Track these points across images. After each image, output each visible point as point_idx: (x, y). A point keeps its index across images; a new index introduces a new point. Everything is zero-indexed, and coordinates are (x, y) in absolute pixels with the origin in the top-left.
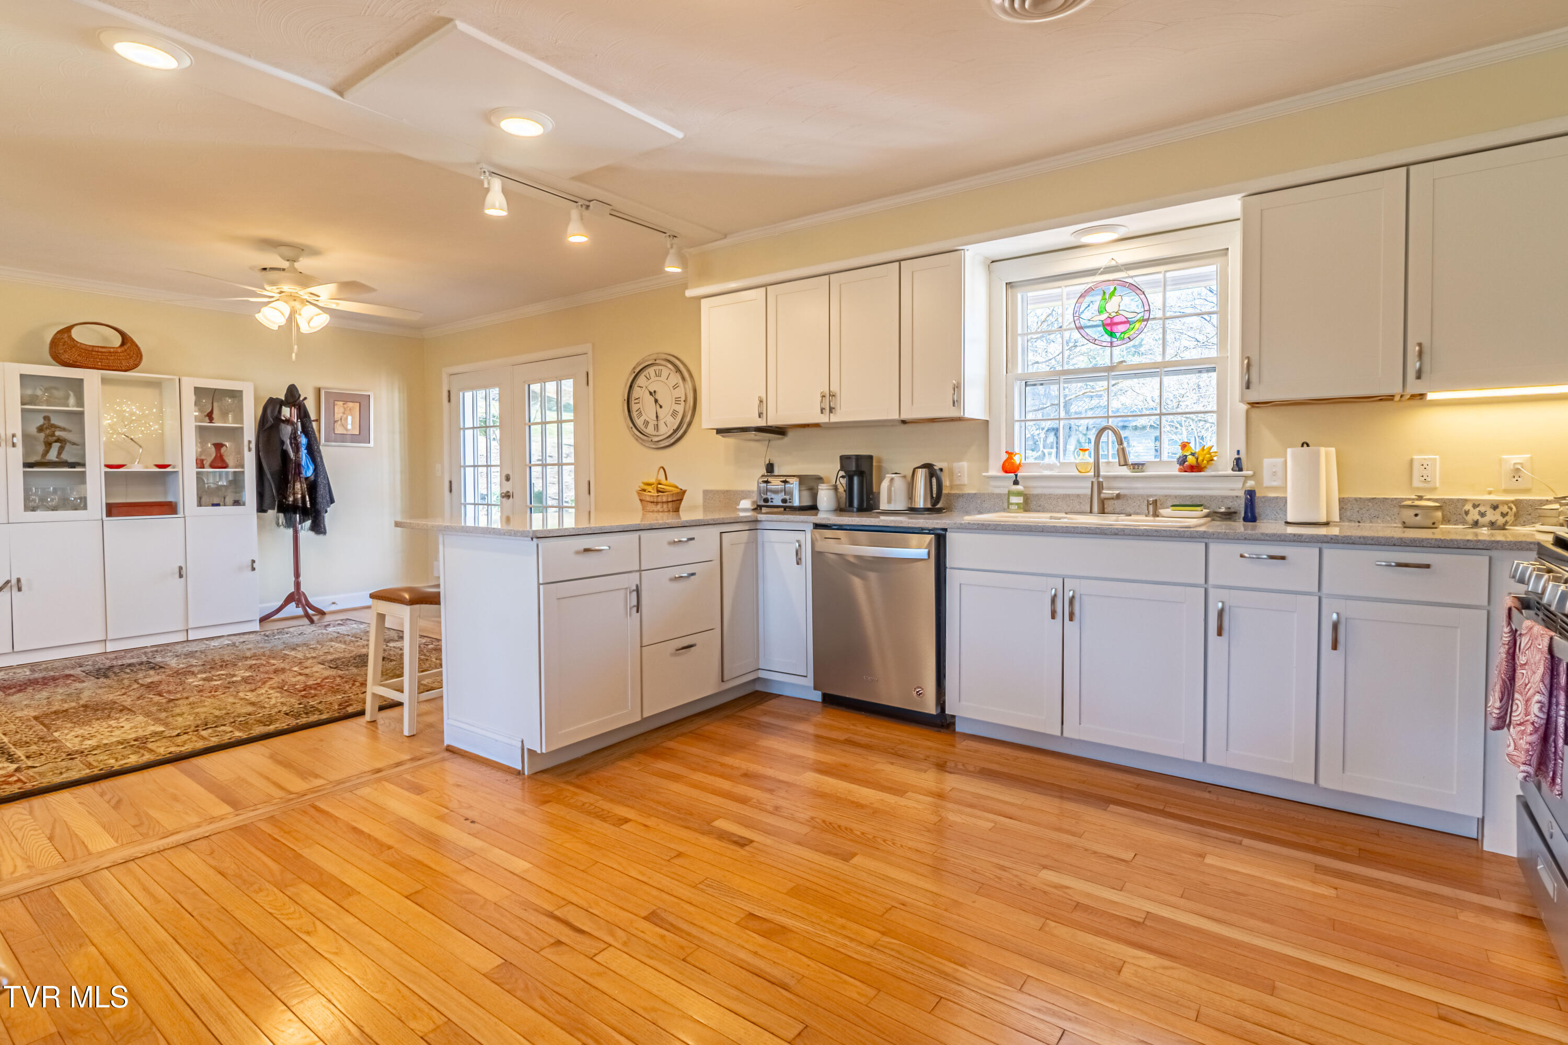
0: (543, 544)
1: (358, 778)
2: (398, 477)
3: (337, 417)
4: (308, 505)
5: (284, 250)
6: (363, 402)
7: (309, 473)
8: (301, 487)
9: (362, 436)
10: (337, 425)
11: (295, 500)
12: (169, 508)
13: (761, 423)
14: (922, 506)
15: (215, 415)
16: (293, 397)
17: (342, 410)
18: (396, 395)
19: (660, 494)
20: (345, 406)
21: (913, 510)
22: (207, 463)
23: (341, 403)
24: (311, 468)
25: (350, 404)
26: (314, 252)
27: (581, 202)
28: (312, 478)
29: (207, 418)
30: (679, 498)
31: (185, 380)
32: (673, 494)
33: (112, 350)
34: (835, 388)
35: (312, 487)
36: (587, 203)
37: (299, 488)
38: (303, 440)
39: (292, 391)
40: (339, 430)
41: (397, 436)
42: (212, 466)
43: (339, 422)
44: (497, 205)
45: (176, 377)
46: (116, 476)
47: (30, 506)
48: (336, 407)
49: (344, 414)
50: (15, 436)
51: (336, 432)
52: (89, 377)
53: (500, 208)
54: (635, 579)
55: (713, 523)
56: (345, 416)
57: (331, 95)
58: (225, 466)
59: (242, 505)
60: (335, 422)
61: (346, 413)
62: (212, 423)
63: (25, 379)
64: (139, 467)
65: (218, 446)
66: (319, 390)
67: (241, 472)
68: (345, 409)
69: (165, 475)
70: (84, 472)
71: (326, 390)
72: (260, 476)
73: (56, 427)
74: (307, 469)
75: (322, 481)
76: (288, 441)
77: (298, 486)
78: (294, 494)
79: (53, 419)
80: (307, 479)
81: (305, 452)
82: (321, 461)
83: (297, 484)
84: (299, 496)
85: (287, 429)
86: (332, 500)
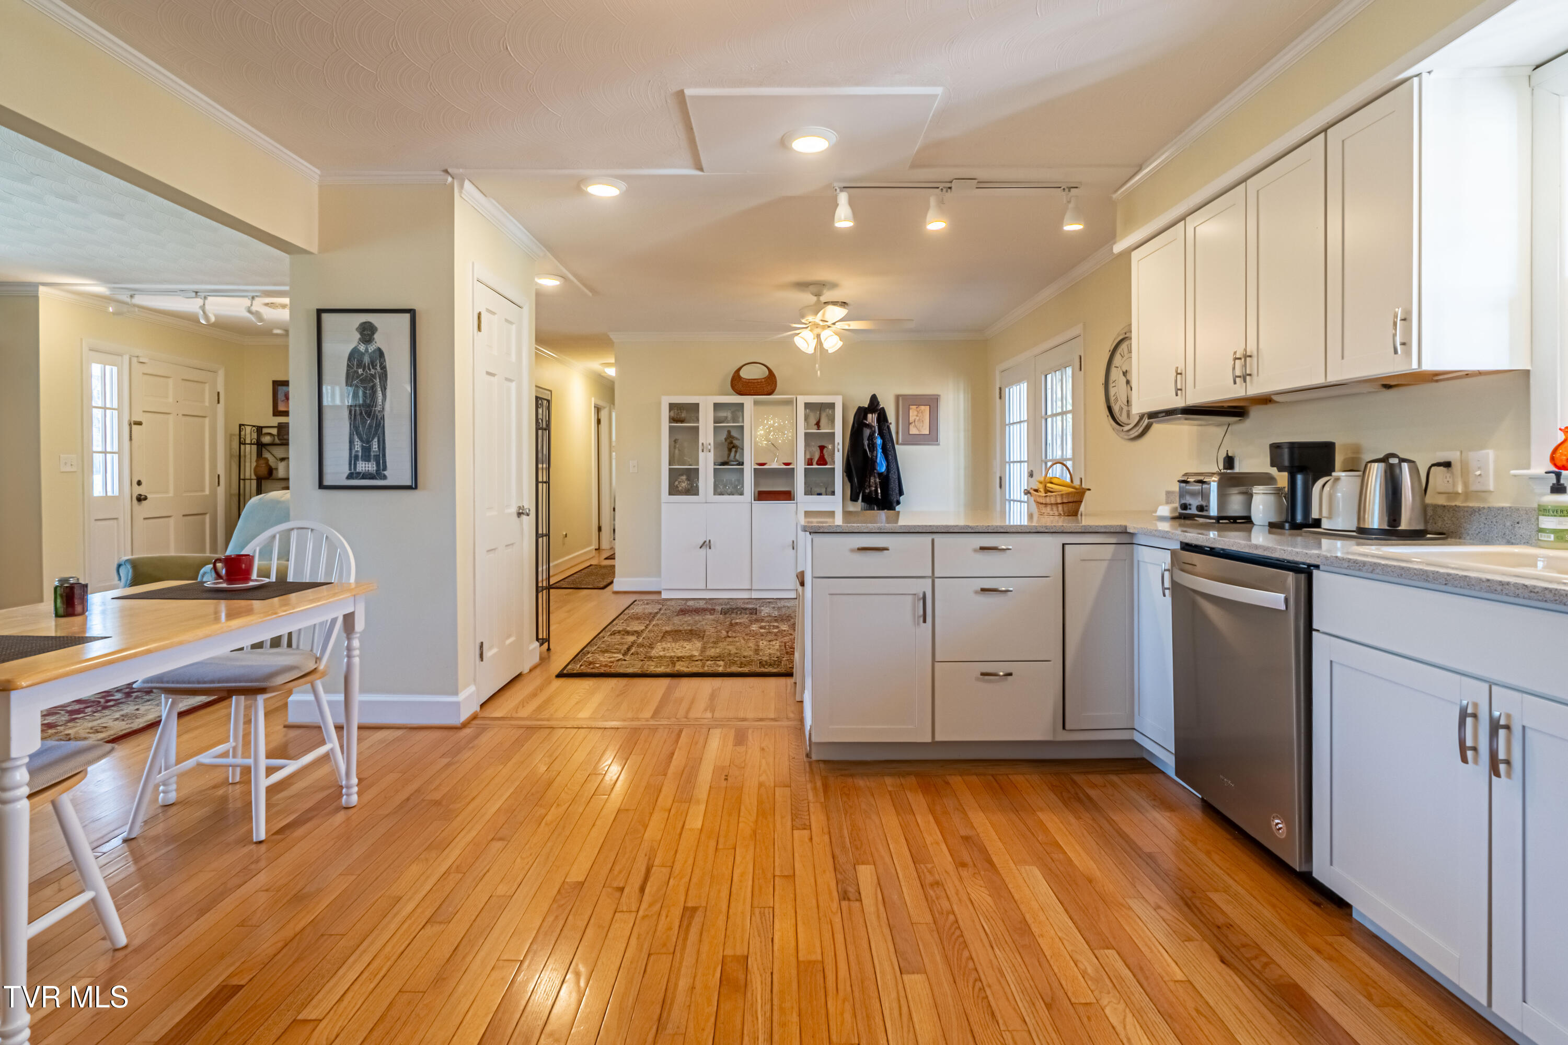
0: (819, 539)
1: (728, 721)
2: (962, 472)
3: (911, 419)
4: (879, 495)
5: (811, 288)
6: (932, 402)
8: (875, 481)
9: (932, 438)
10: (911, 427)
11: (871, 491)
12: (788, 496)
13: (1179, 403)
14: (1376, 526)
15: (822, 424)
16: (874, 405)
17: (915, 413)
18: (962, 396)
19: (1049, 494)
20: (918, 409)
21: (1363, 533)
22: (815, 462)
23: (914, 407)
24: (884, 464)
25: (923, 407)
26: (833, 286)
27: (941, 186)
28: (885, 474)
29: (816, 426)
30: (1079, 499)
31: (799, 397)
32: (1062, 495)
33: (759, 381)
34: (1251, 349)
35: (885, 480)
36: (949, 185)
37: (874, 480)
38: (879, 441)
39: (874, 399)
40: (913, 431)
41: (962, 435)
42: (818, 464)
43: (913, 424)
44: (843, 217)
45: (794, 397)
46: (761, 472)
47: (717, 491)
48: (911, 411)
49: (917, 416)
50: (710, 444)
51: (911, 433)
52: (748, 401)
53: (846, 220)
54: (926, 585)
55: (1046, 531)
56: (918, 418)
57: (700, 173)
58: (826, 464)
59: (834, 495)
60: (910, 424)
61: (919, 415)
62: (818, 429)
63: (717, 406)
64: (775, 465)
65: (822, 448)
66: (898, 397)
67: (834, 469)
68: (918, 412)
69: (788, 472)
70: (743, 469)
71: (903, 396)
72: (848, 471)
73: (733, 437)
74: (882, 468)
75: (893, 476)
76: (866, 443)
77: (872, 480)
78: (870, 486)
79: (729, 432)
80: (880, 475)
81: (880, 451)
82: (893, 458)
83: (872, 478)
84: (873, 489)
85: (867, 432)
86: (901, 493)
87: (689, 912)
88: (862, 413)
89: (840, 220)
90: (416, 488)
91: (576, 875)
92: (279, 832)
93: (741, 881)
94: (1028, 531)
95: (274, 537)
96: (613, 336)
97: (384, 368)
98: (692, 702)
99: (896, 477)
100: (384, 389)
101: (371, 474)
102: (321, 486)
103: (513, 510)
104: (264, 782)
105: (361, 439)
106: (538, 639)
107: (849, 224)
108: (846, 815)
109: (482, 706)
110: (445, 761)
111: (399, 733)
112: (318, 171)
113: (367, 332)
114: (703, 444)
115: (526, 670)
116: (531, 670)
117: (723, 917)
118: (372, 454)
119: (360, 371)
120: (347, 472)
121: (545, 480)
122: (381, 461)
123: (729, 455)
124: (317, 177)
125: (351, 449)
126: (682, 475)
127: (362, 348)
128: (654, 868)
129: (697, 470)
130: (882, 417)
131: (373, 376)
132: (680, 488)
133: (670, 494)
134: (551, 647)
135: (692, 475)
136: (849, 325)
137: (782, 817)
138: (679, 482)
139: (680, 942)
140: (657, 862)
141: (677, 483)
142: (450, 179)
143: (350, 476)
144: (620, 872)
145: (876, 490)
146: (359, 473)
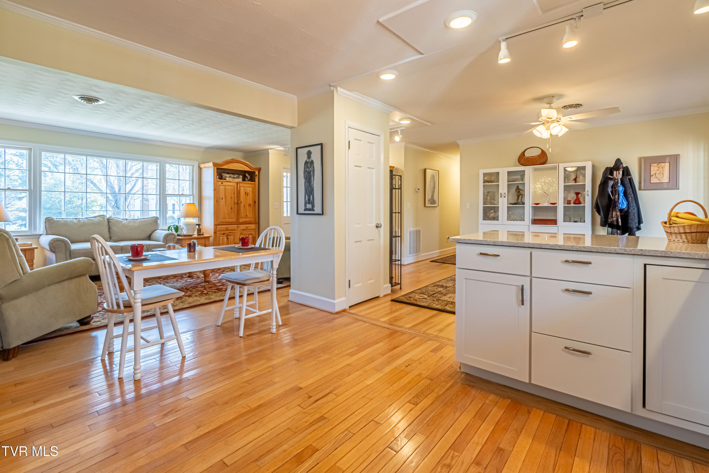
3: (653, 173)
4: (620, 224)
6: (672, 160)
7: (625, 206)
8: (616, 214)
9: (672, 185)
10: (652, 178)
11: (613, 221)
12: (554, 222)
15: (578, 179)
16: (619, 165)
17: (656, 169)
20: (659, 166)
22: (572, 202)
23: (656, 164)
24: (625, 203)
25: (663, 164)
27: (574, 16)
28: (626, 209)
29: (574, 181)
31: (560, 165)
33: (535, 157)
35: (626, 213)
36: (580, 14)
38: (621, 189)
39: (620, 161)
40: (654, 180)
42: (574, 203)
43: (654, 176)
44: (502, 57)
45: (557, 164)
46: (537, 208)
47: (509, 218)
48: (652, 167)
49: (658, 170)
50: (505, 193)
51: (652, 182)
52: (528, 170)
53: (505, 57)
54: (526, 282)
55: (625, 253)
56: (658, 172)
57: (423, 56)
58: (580, 203)
59: (585, 222)
60: (651, 176)
61: (659, 170)
62: (576, 183)
63: (509, 173)
64: (546, 204)
65: (577, 194)
66: (640, 159)
67: (585, 206)
68: (659, 168)
69: (553, 208)
70: (524, 206)
71: (644, 158)
72: (597, 208)
73: (520, 189)
74: (623, 204)
75: (633, 211)
76: (610, 190)
77: (614, 214)
78: (612, 217)
79: (518, 187)
80: (621, 210)
81: (622, 195)
82: (633, 199)
83: (614, 212)
84: (615, 219)
85: (611, 183)
86: (640, 221)
87: (322, 418)
88: (610, 171)
89: (501, 59)
90: (323, 214)
91: (302, 386)
92: (248, 336)
93: (356, 416)
94: (608, 252)
95: (268, 231)
96: (458, 142)
97: (314, 168)
98: (435, 325)
99: (636, 211)
100: (314, 176)
101: (310, 209)
102: (297, 213)
103: (374, 225)
104: (244, 317)
105: (308, 196)
106: (391, 282)
107: (508, 60)
108: (444, 405)
109: (350, 307)
110: (317, 325)
111: (316, 310)
112: (296, 97)
113: (309, 154)
114: (501, 194)
115: (382, 295)
116: (384, 296)
117: (330, 428)
118: (311, 201)
119: (307, 169)
120: (304, 208)
121: (397, 211)
122: (313, 204)
123: (518, 199)
124: (296, 99)
125: (305, 200)
126: (492, 210)
127: (308, 161)
128: (331, 394)
129: (498, 207)
130: (626, 172)
131: (311, 171)
132: (490, 217)
133: (484, 219)
134: (402, 287)
135: (496, 209)
136: (571, 118)
137: (410, 394)
138: (490, 214)
139: (303, 429)
140: (334, 392)
141: (488, 214)
142: (332, 88)
143: (305, 210)
144: (318, 390)
145: (617, 220)
146: (307, 209)
